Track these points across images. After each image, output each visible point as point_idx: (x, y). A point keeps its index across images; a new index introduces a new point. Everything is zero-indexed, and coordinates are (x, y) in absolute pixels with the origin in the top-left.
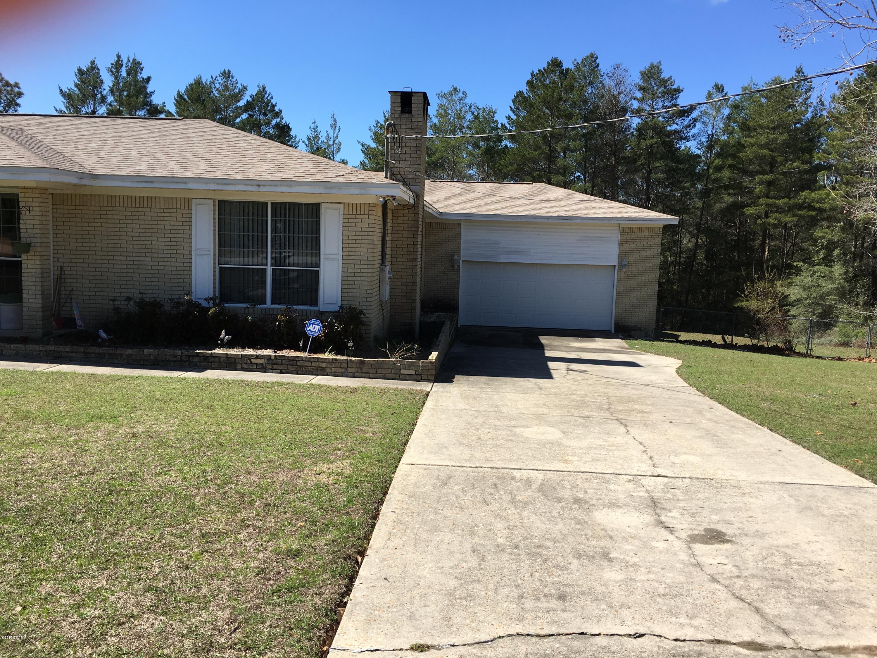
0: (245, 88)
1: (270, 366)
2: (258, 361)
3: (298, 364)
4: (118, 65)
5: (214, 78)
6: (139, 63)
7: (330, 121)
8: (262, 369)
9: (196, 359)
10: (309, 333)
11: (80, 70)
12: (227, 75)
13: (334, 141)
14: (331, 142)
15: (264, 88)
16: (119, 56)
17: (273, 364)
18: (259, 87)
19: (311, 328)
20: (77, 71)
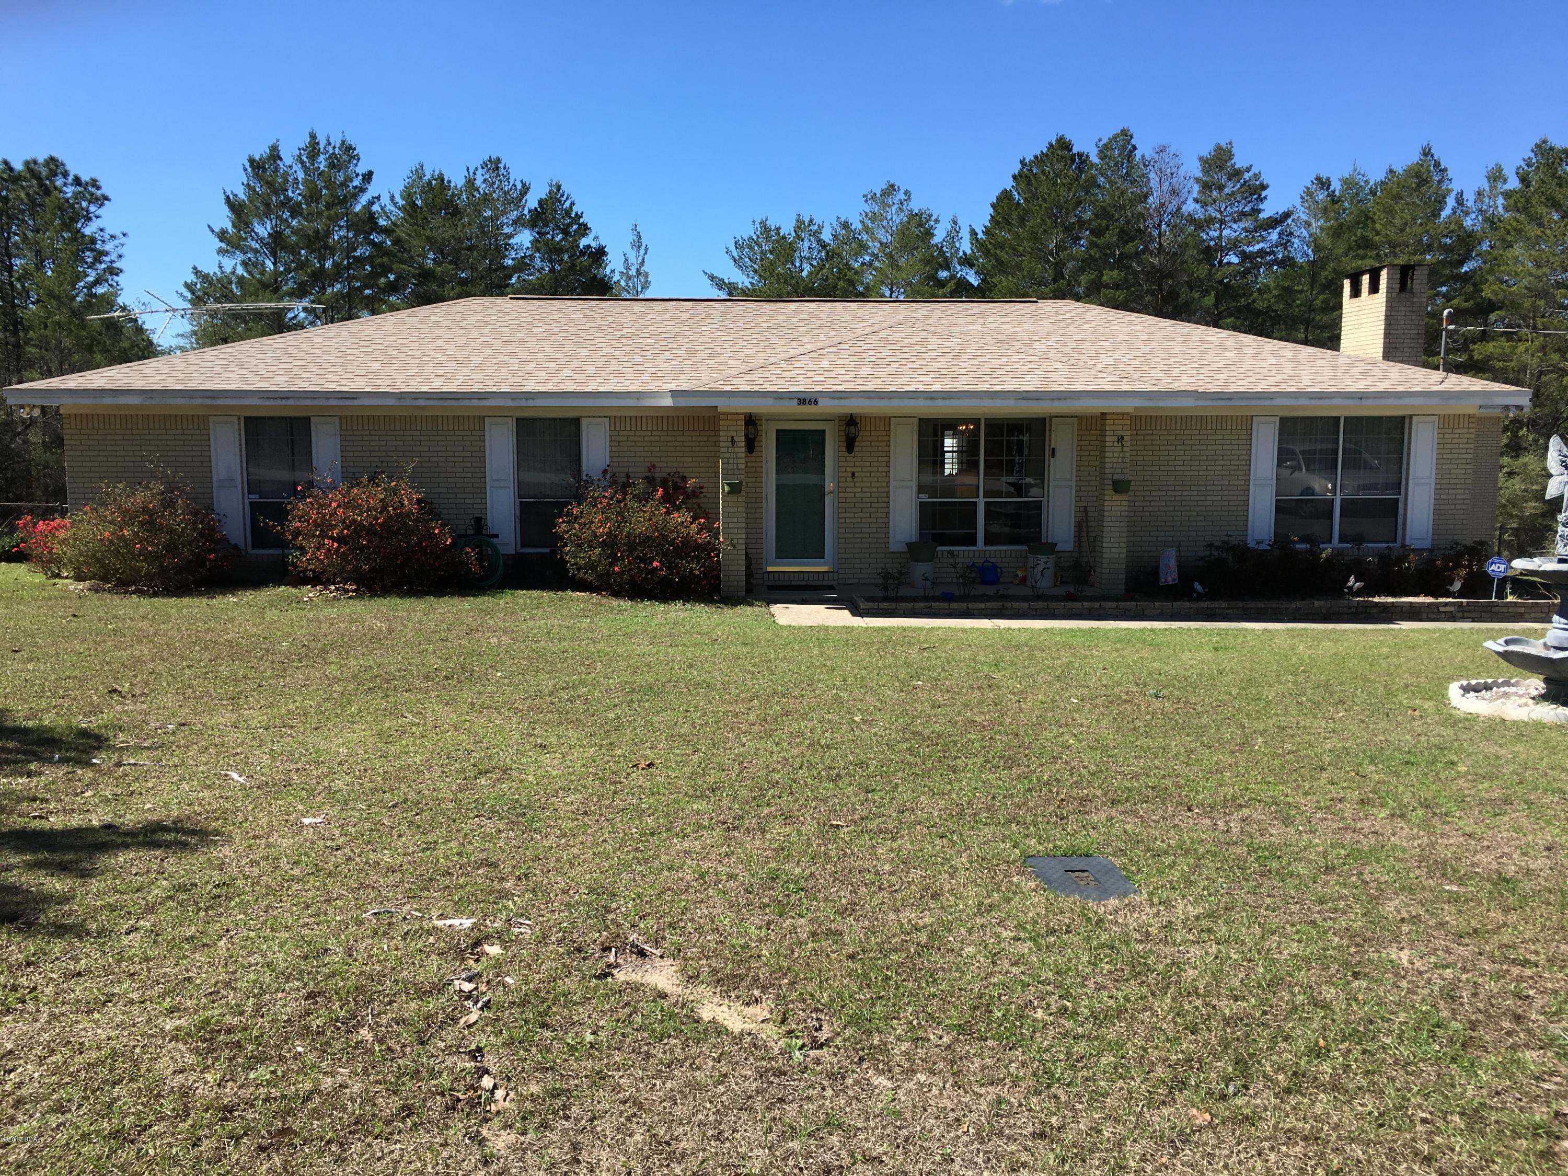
0: (525, 189)
1: (1460, 615)
2: (1448, 609)
3: (1494, 609)
4: (313, 149)
5: (471, 171)
6: (350, 148)
7: (631, 237)
8: (1452, 618)
9: (1374, 610)
10: (1492, 574)
11: (252, 161)
12: (494, 165)
13: (638, 270)
14: (633, 272)
15: (559, 187)
16: (313, 136)
17: (1463, 612)
18: (551, 186)
19: (1493, 567)
20: (247, 165)
